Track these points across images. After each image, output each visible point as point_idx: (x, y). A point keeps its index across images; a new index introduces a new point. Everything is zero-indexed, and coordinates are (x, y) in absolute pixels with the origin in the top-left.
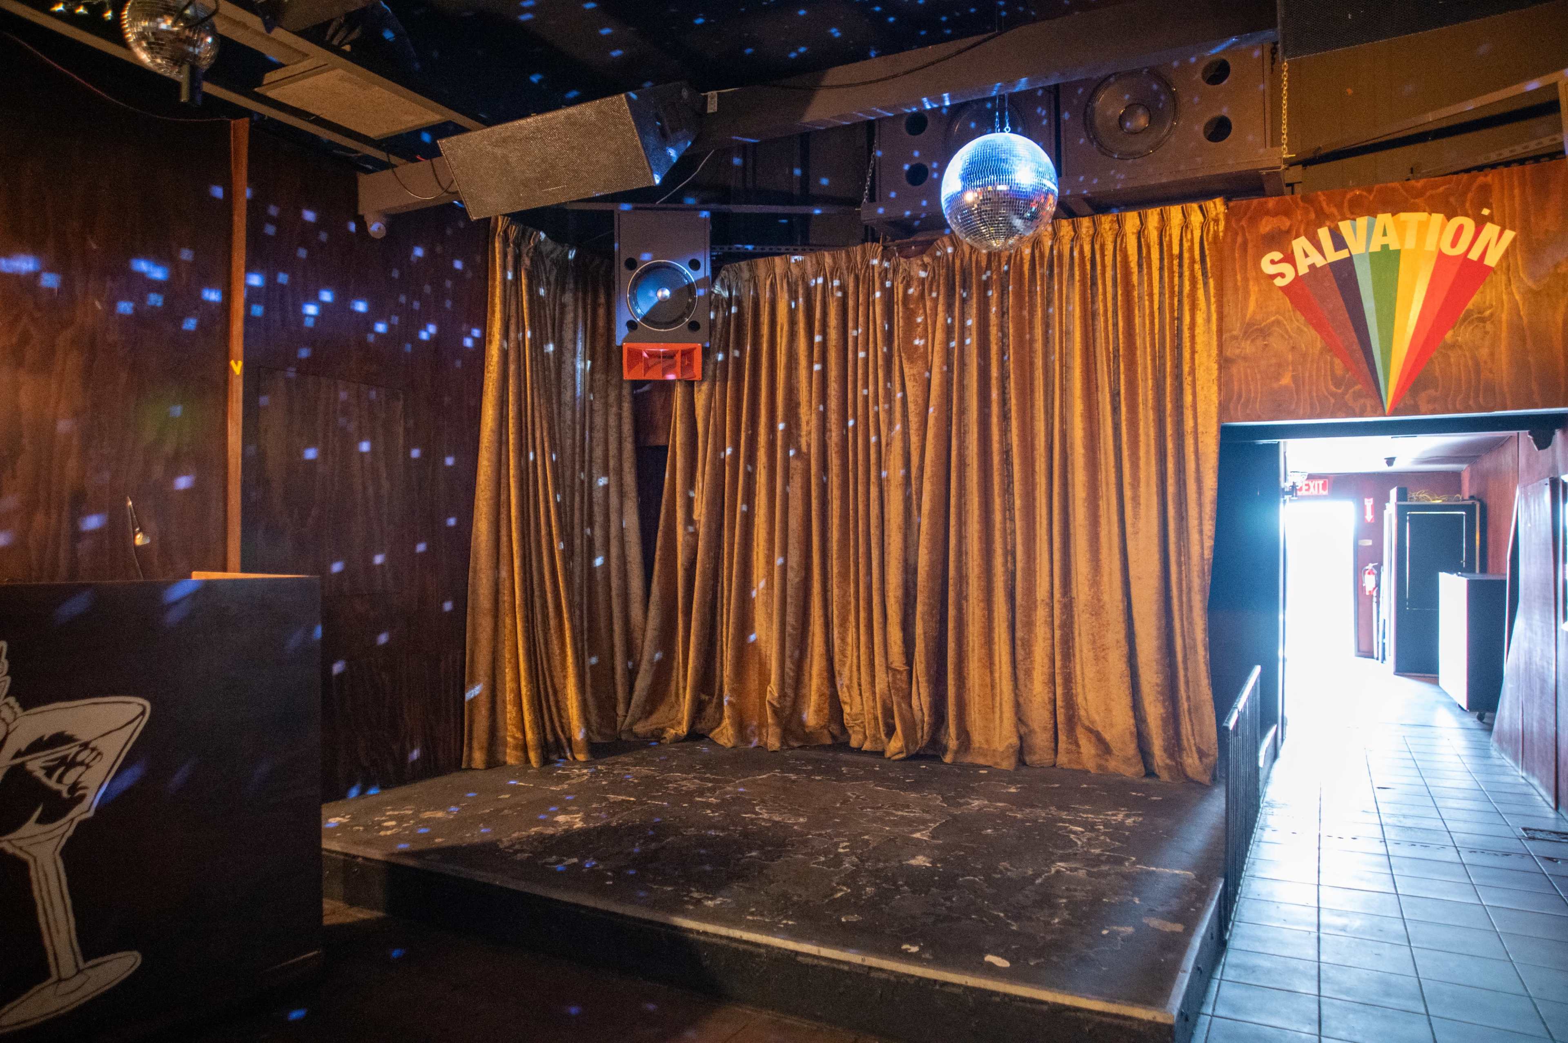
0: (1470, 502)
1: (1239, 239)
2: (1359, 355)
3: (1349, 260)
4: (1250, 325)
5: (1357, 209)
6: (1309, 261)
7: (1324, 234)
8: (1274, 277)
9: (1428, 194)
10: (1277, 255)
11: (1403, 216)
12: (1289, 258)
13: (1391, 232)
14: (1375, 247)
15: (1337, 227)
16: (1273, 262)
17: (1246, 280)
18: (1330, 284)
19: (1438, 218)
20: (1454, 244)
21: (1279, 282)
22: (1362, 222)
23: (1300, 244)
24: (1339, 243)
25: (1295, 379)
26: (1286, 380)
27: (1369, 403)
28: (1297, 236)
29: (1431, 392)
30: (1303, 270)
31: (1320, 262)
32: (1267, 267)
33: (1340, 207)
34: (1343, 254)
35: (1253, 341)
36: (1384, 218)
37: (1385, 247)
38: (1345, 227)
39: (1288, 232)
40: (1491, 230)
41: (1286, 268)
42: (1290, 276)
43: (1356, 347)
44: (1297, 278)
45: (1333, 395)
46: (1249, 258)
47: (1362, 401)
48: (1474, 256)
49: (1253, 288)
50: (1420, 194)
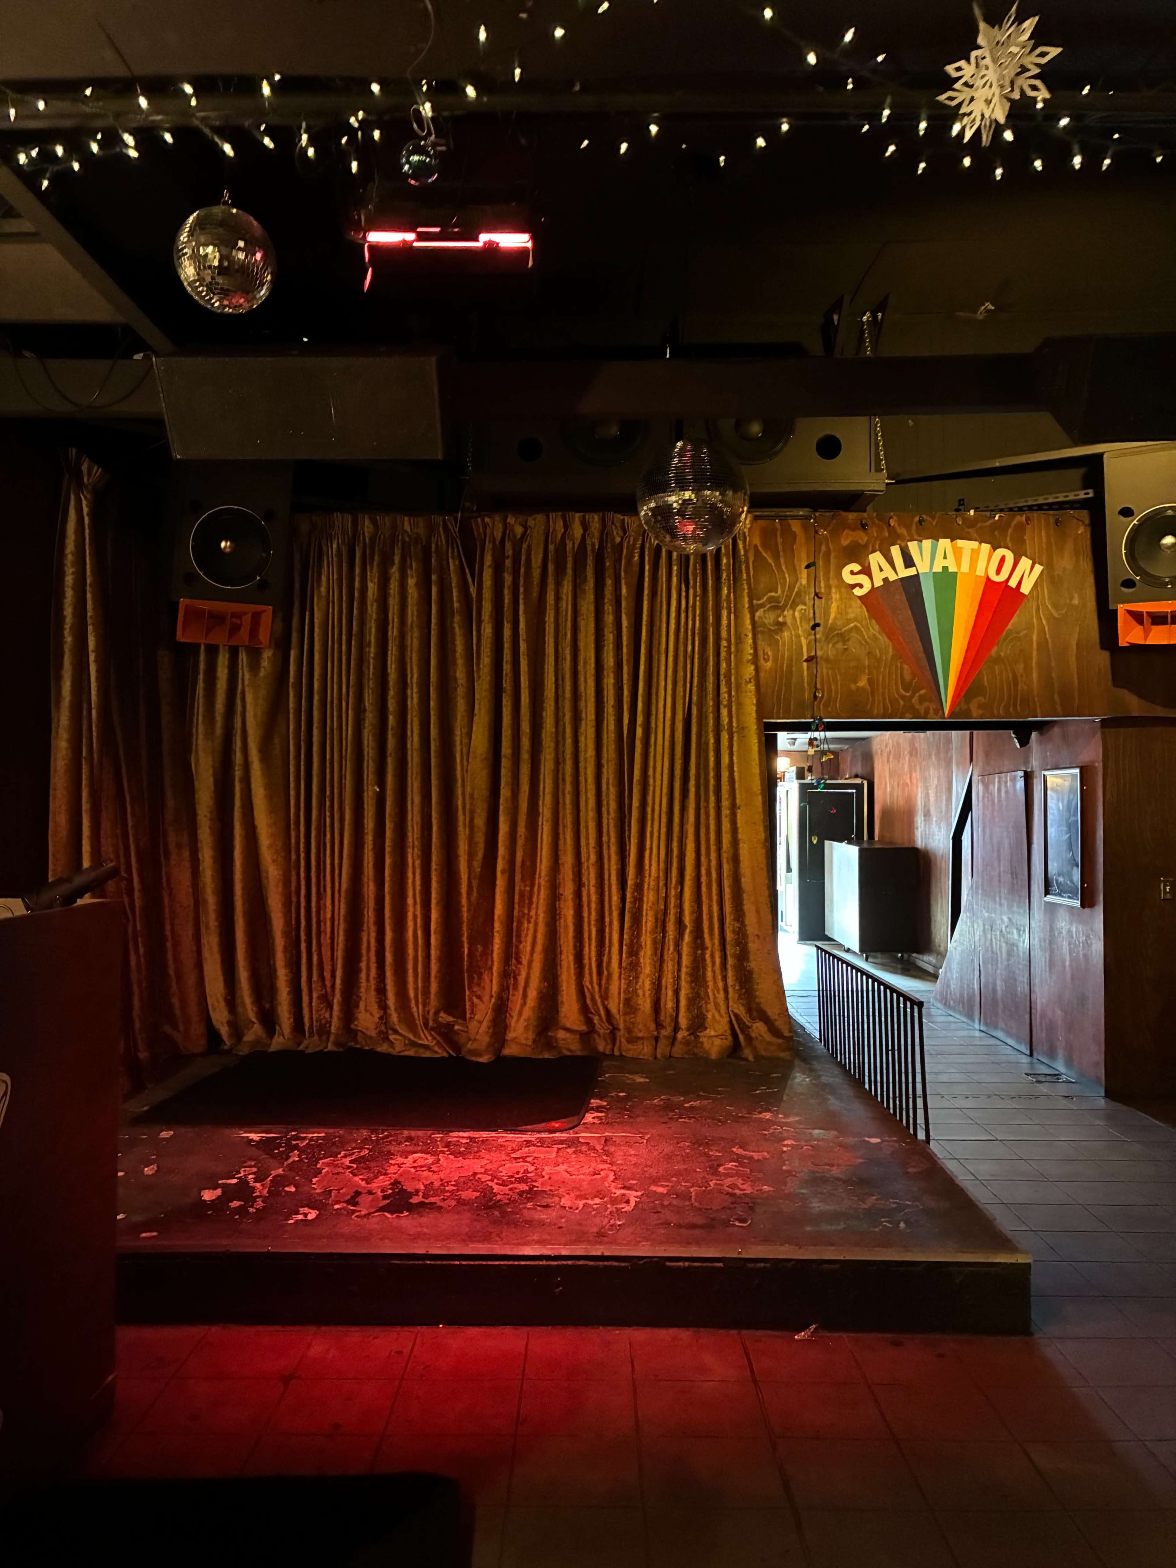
1: (823, 548)
2: (925, 663)
3: (917, 577)
4: (832, 629)
5: (924, 532)
6: (884, 575)
7: (895, 551)
8: (854, 586)
9: (979, 525)
10: (856, 567)
11: (960, 543)
12: (866, 571)
13: (950, 555)
14: (938, 568)
15: (907, 546)
16: (852, 573)
17: (828, 587)
18: (901, 598)
19: (986, 547)
20: (998, 572)
21: (858, 592)
22: (927, 543)
23: (876, 559)
24: (909, 562)
25: (870, 681)
26: (863, 683)
27: (932, 706)
28: (873, 551)
29: (981, 699)
30: (878, 583)
31: (892, 577)
32: (849, 579)
33: (908, 529)
34: (911, 572)
35: (834, 644)
36: (944, 543)
37: (945, 568)
38: (913, 546)
39: (866, 546)
40: (1025, 563)
41: (863, 579)
42: (867, 587)
43: (922, 655)
44: (873, 589)
45: (903, 697)
46: (832, 567)
47: (927, 704)
48: (1013, 583)
49: (835, 596)
50: (971, 523)
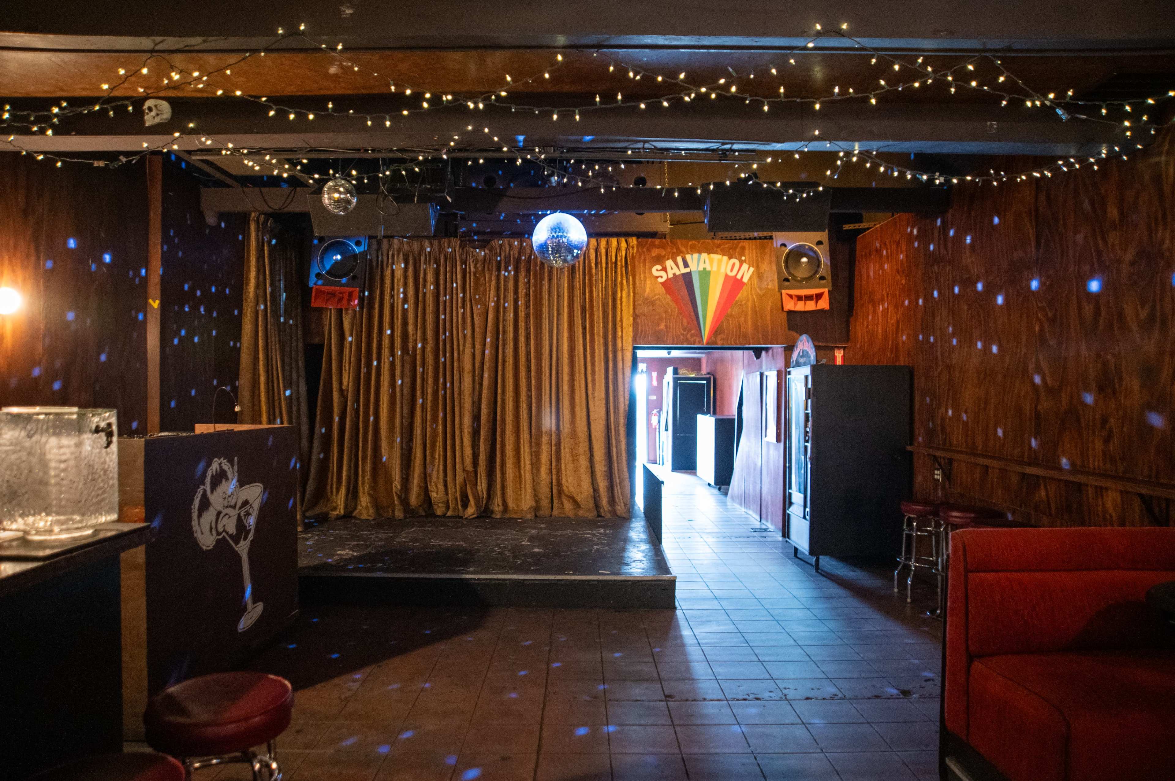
0: (708, 376)
1: (643, 257)
2: (694, 317)
3: (689, 274)
4: (646, 299)
5: (694, 249)
6: (673, 271)
7: (679, 259)
8: (657, 277)
9: (722, 246)
10: (659, 267)
11: (712, 255)
12: (664, 269)
13: (707, 261)
14: (701, 268)
15: (685, 257)
16: (657, 270)
17: (645, 277)
18: (681, 283)
19: (725, 258)
20: (732, 270)
21: (660, 280)
22: (696, 256)
23: (669, 263)
24: (686, 265)
25: (666, 326)
26: (662, 326)
27: (698, 339)
28: (668, 259)
29: (722, 336)
30: (671, 276)
31: (678, 273)
32: (655, 273)
33: (686, 248)
34: (687, 270)
35: (648, 307)
36: (704, 256)
37: (705, 269)
38: (688, 257)
39: (664, 256)
40: (745, 266)
41: (663, 273)
42: (665, 278)
43: (693, 314)
44: (668, 279)
45: (683, 335)
46: (647, 267)
47: (695, 338)
48: (739, 277)
49: (648, 282)
50: (718, 246)
